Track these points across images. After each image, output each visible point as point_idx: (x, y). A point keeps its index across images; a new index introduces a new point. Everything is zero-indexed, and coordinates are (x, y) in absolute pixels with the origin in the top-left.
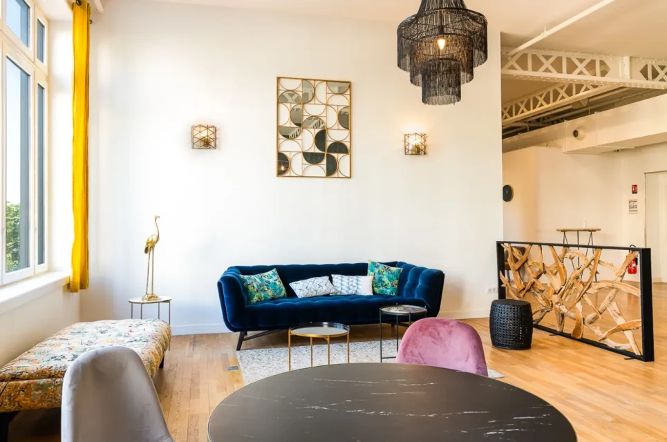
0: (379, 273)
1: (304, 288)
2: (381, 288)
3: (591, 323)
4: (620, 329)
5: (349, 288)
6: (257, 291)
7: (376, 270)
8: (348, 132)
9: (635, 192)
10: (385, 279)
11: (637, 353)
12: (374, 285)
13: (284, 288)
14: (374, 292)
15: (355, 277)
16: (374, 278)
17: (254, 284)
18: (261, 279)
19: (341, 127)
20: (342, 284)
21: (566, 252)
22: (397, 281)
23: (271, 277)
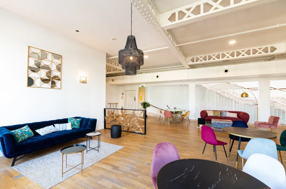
0: (73, 121)
1: (44, 131)
2: (74, 126)
3: (131, 127)
4: (139, 128)
5: (63, 128)
6: (21, 136)
7: (72, 121)
8: (60, 73)
9: (123, 94)
10: (76, 123)
11: (142, 133)
12: (72, 126)
13: (33, 133)
14: (72, 128)
15: (64, 124)
16: (72, 123)
17: (19, 134)
18: (21, 131)
19: (57, 71)
20: (60, 127)
21: (125, 111)
22: (79, 123)
23: (26, 129)
